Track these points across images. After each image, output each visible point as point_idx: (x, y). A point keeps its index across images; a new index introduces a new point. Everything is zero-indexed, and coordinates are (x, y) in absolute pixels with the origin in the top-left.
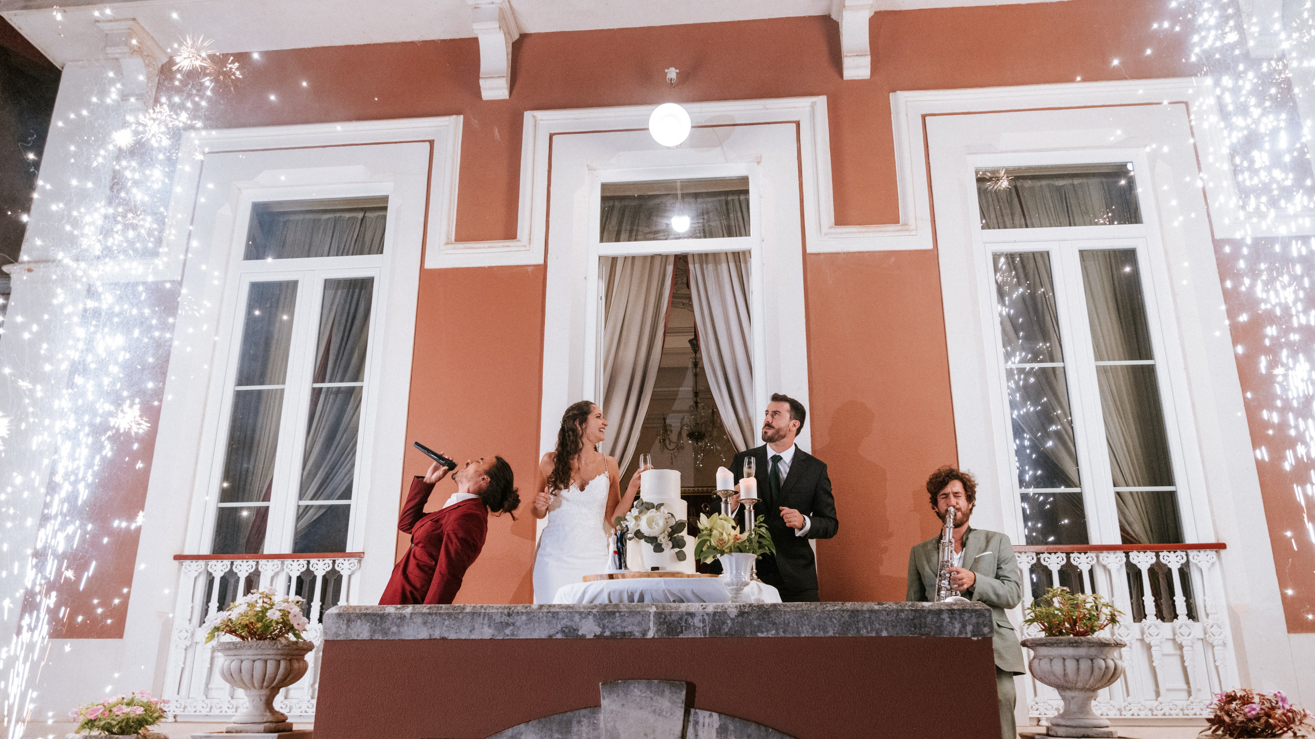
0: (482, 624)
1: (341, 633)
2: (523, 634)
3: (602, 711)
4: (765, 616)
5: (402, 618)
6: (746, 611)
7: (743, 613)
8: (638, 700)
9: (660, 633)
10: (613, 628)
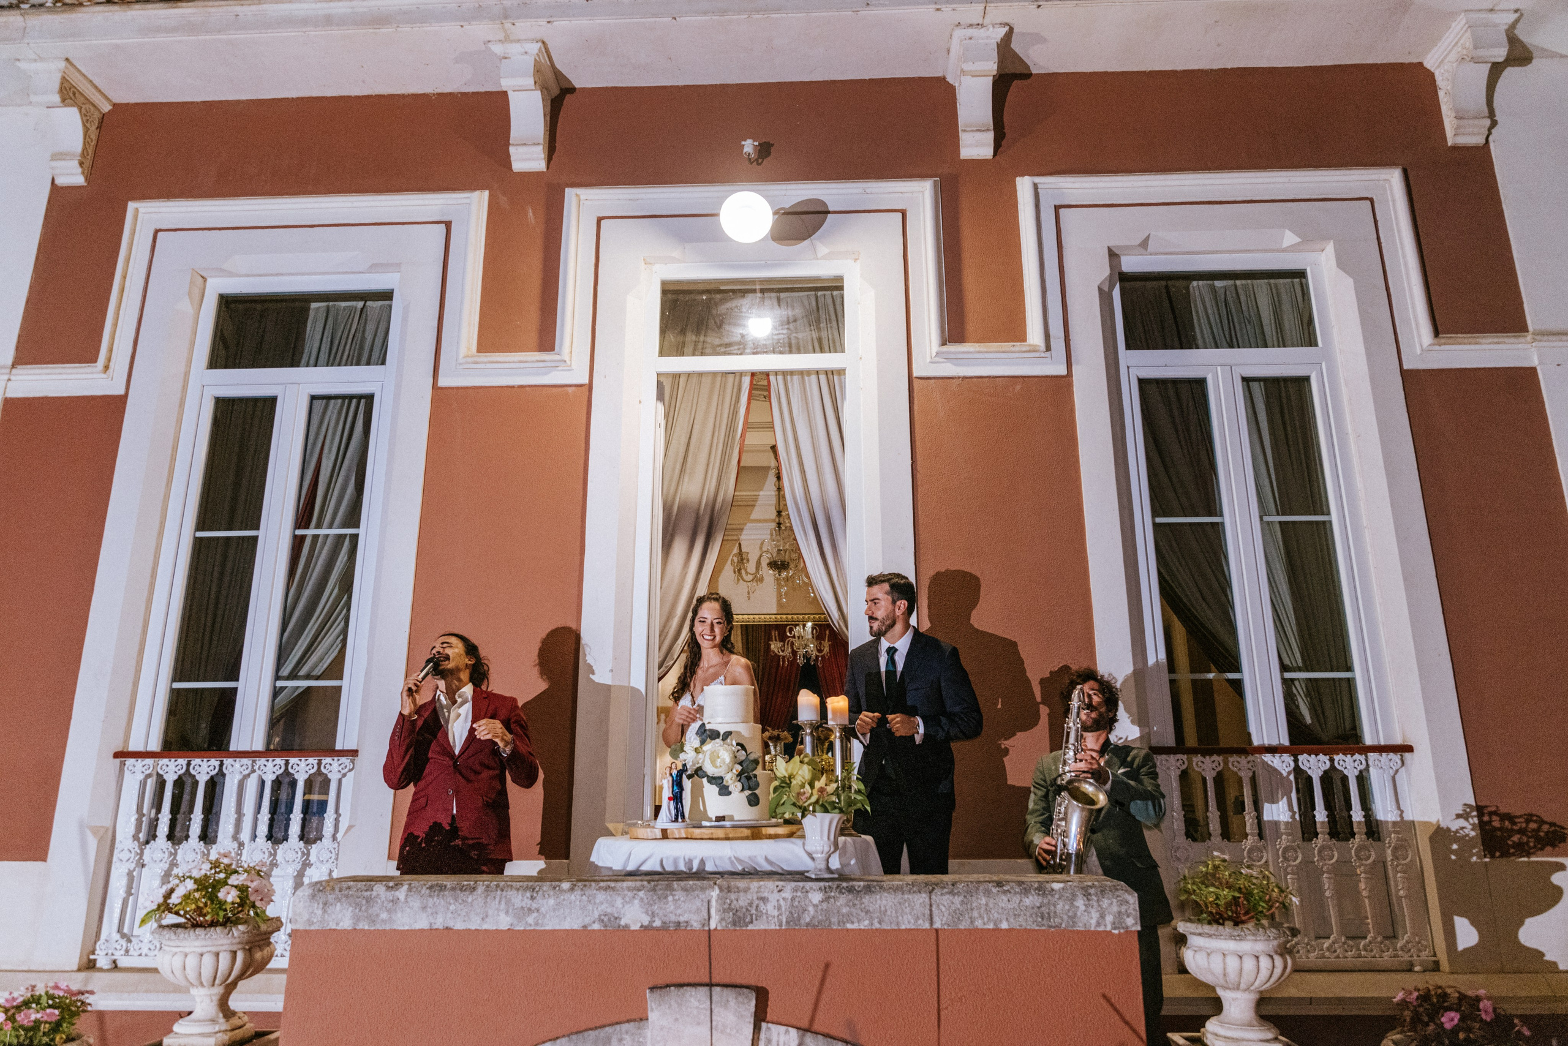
0: (498, 910)
1: (315, 921)
2: (551, 924)
3: (650, 1027)
4: (856, 902)
5: (395, 901)
6: (833, 894)
7: (829, 897)
8: (695, 1012)
9: (724, 924)
10: (665, 916)
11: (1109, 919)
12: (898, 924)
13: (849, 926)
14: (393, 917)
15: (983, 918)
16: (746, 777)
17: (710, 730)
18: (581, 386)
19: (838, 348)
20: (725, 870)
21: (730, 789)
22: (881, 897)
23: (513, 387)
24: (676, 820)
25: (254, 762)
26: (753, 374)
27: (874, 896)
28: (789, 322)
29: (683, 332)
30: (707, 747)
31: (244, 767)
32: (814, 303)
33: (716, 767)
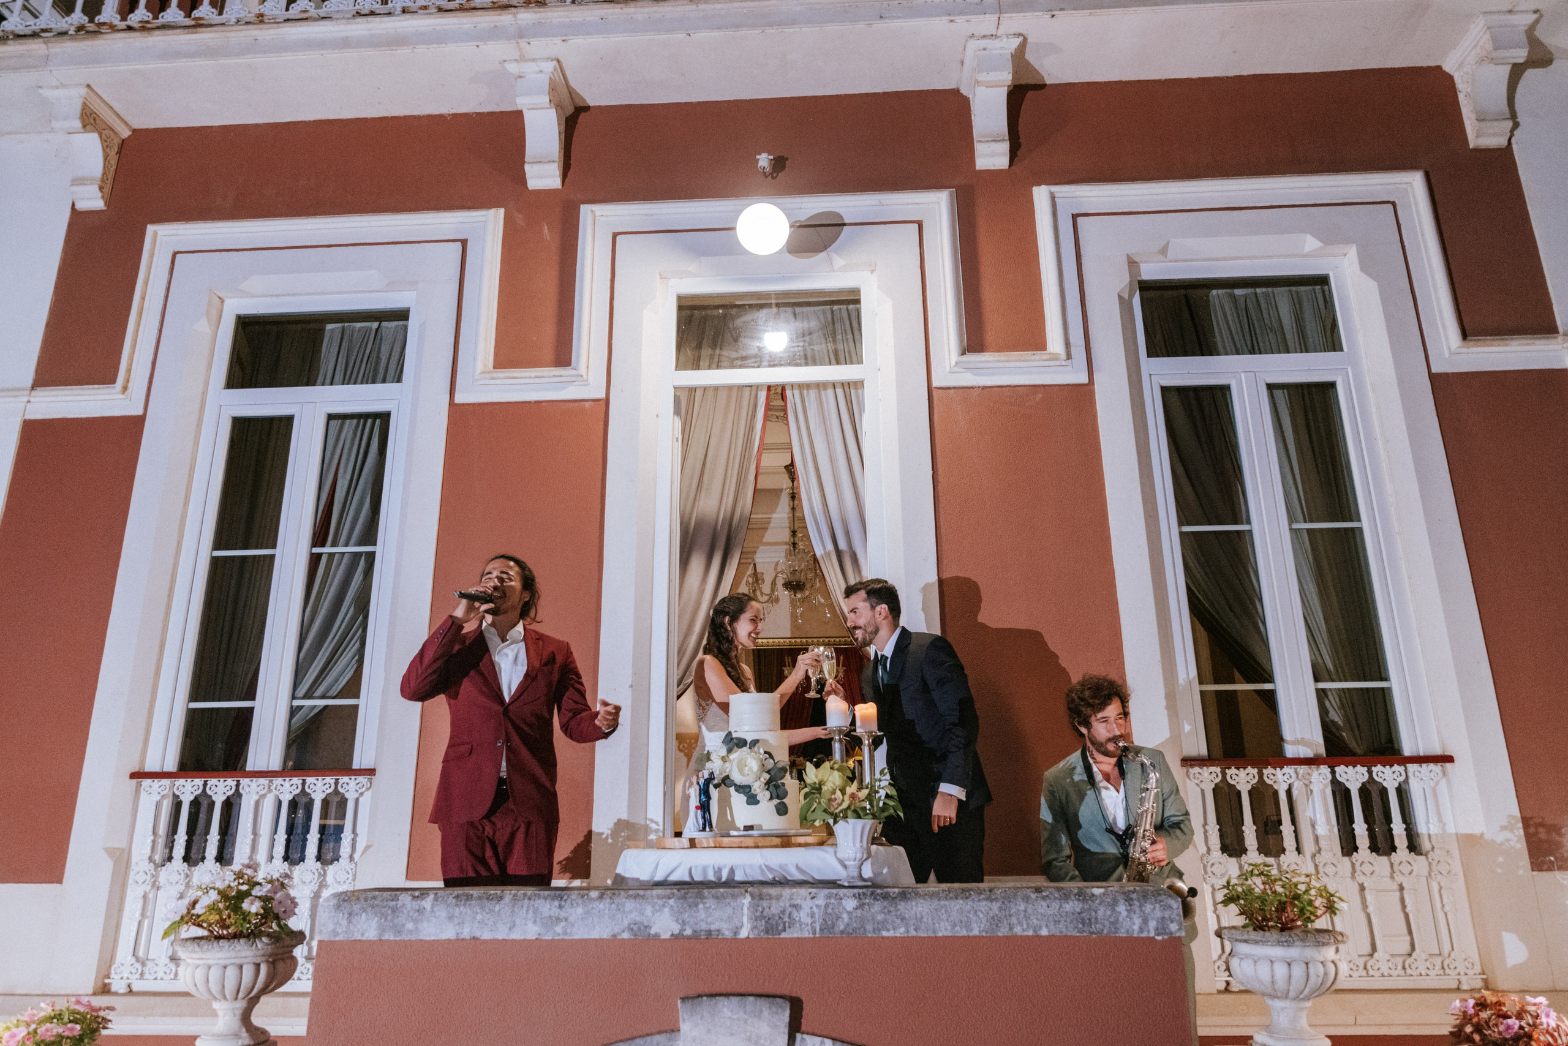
0: (526, 919)
1: (340, 931)
2: (580, 933)
3: (682, 1039)
4: (892, 909)
5: (421, 911)
6: (867, 901)
7: (864, 904)
8: (728, 1023)
9: (756, 932)
10: (696, 924)
11: (1152, 924)
12: (934, 932)
13: (885, 934)
14: (420, 927)
15: (1022, 925)
16: (774, 785)
17: (736, 738)
18: (598, 400)
19: (854, 359)
20: (755, 879)
21: (758, 798)
22: (916, 904)
23: (530, 403)
24: (704, 829)
25: (270, 782)
26: (769, 388)
27: (909, 902)
28: (804, 334)
29: (699, 346)
30: (734, 756)
31: (261, 787)
32: (829, 317)
33: (744, 775)
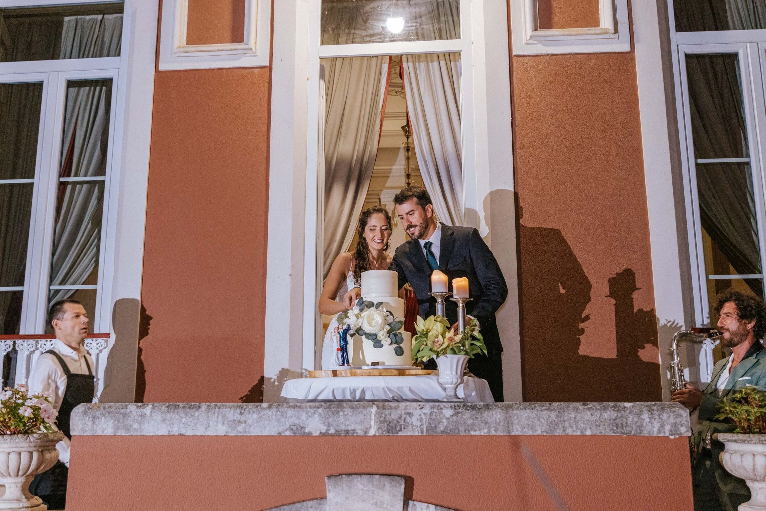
0: (217, 422)
1: (87, 429)
2: (255, 432)
3: (328, 503)
4: (478, 416)
5: (143, 416)
6: (460, 410)
7: (458, 413)
8: (361, 493)
9: (380, 431)
10: (338, 426)
11: (667, 428)
12: (509, 432)
13: (473, 433)
14: (142, 427)
15: (572, 427)
16: (394, 334)
17: (366, 301)
18: (264, 67)
19: (455, 36)
20: (380, 398)
21: (382, 343)
22: (496, 413)
23: (214, 69)
24: (343, 364)
25: (37, 342)
26: (391, 57)
27: (491, 412)
28: (416, 18)
29: (338, 28)
30: (365, 314)
31: (30, 346)
32: (435, 6)
33: (372, 327)
